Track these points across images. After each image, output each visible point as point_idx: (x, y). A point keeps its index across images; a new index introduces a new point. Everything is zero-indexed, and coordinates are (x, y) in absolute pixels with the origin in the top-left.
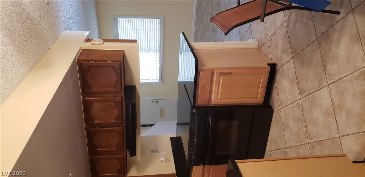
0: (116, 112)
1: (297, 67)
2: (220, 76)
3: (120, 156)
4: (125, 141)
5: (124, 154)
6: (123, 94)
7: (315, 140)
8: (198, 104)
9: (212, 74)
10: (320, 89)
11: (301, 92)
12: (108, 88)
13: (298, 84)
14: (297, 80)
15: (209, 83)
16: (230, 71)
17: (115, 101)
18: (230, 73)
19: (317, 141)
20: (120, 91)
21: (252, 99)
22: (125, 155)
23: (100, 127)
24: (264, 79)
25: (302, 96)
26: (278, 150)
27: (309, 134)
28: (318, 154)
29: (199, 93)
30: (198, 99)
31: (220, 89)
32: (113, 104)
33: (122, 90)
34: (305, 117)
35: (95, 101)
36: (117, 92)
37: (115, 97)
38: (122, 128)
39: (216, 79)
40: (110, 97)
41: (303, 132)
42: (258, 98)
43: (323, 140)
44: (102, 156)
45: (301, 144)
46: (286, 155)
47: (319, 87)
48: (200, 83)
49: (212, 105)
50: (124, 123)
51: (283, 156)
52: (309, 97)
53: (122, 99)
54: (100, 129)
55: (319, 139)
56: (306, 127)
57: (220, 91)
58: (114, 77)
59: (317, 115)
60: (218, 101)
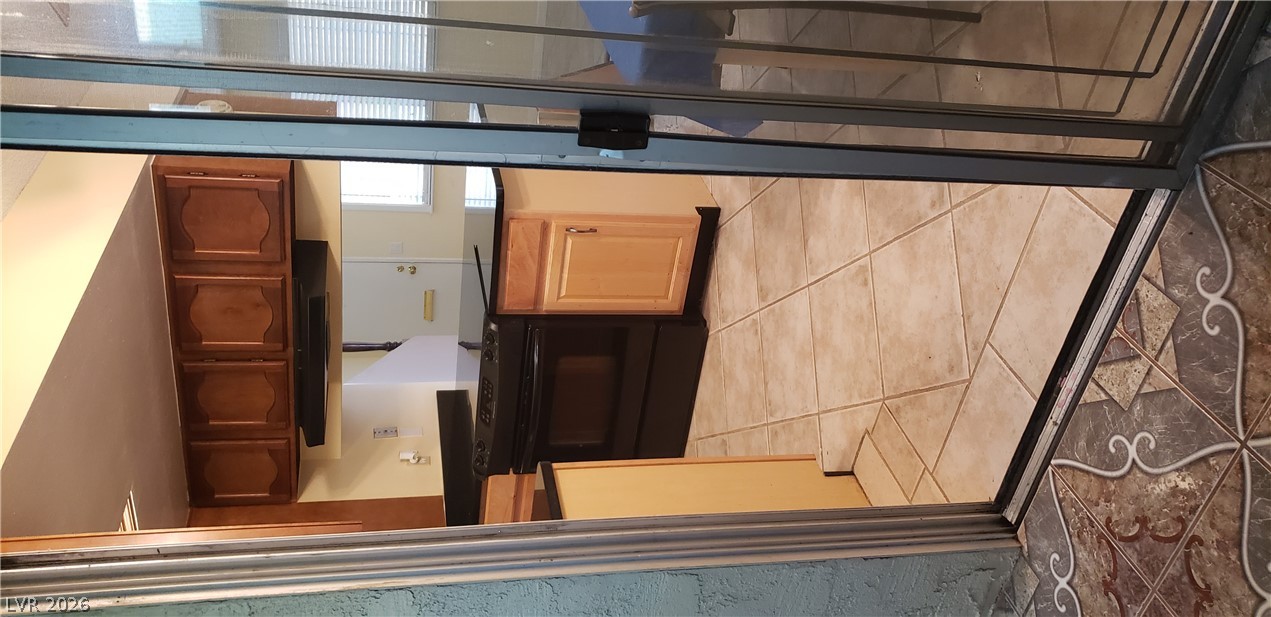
0: (266, 318)
1: (759, 228)
2: (566, 235)
3: (277, 442)
4: (292, 402)
5: (289, 439)
6: (288, 267)
7: (778, 416)
8: (505, 308)
9: (545, 228)
10: (794, 293)
11: (763, 293)
12: (243, 250)
13: (758, 272)
14: (756, 262)
15: (536, 252)
16: (592, 224)
17: (262, 288)
18: (593, 230)
19: (782, 421)
20: (279, 260)
21: (652, 301)
22: (293, 440)
23: (217, 360)
24: (684, 248)
25: (763, 305)
26: (713, 436)
27: (770, 401)
28: (782, 452)
29: (508, 278)
30: (504, 296)
31: (566, 271)
32: (257, 295)
33: (284, 258)
34: (765, 358)
35: (204, 285)
36: (269, 264)
37: (264, 275)
38: (282, 363)
39: (556, 245)
40: (250, 275)
41: (760, 395)
42: (671, 299)
43: (793, 419)
44: (223, 443)
45: (755, 425)
46: (726, 452)
47: (792, 287)
48: (509, 252)
49: (546, 311)
50: (291, 350)
51: (720, 455)
52: (773, 310)
53: (284, 282)
54: (219, 364)
55: (785, 414)
56: (766, 384)
57: (565, 276)
58: (262, 219)
59: (786, 356)
60: (560, 301)
